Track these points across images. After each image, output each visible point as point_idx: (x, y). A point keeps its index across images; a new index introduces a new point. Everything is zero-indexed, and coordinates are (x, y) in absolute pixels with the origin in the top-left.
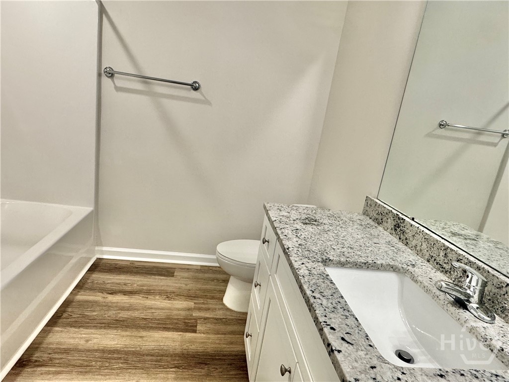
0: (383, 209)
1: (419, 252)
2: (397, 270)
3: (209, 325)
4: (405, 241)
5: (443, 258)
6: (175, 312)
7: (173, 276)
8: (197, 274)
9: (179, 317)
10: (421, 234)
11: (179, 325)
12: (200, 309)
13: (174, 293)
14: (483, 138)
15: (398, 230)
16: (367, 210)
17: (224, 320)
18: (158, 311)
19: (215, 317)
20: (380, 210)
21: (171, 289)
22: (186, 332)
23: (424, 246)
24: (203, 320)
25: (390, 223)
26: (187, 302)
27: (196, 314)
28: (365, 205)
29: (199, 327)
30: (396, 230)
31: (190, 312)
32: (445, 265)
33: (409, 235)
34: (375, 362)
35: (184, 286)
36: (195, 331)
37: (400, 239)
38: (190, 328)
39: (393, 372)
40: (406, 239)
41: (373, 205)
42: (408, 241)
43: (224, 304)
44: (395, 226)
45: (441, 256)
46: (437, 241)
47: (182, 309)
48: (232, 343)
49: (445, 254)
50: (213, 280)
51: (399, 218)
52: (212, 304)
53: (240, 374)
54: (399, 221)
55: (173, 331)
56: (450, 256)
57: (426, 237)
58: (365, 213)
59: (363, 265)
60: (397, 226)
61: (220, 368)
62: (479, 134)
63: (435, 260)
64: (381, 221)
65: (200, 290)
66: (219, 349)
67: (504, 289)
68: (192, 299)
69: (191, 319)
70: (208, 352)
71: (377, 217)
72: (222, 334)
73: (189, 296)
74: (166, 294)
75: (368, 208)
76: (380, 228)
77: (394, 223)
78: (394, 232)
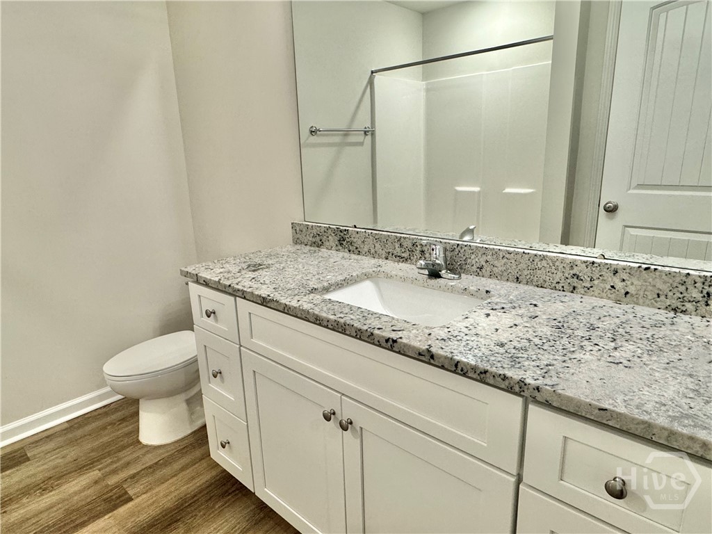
0: (318, 229)
1: (374, 255)
2: (370, 276)
3: (144, 481)
4: (356, 251)
5: (399, 249)
6: (76, 498)
7: (28, 459)
8: (70, 436)
9: (89, 500)
10: (371, 237)
11: (98, 508)
12: (115, 472)
13: (50, 478)
14: (352, 139)
15: (344, 243)
16: (298, 238)
17: (162, 461)
18: (44, 515)
19: (144, 467)
20: (315, 231)
21: (40, 477)
22: (116, 509)
23: (377, 245)
24: (129, 480)
25: (333, 240)
26: (85, 477)
27: (112, 481)
28: (293, 233)
29: (131, 492)
30: (341, 244)
31: (103, 484)
32: (403, 255)
33: (358, 242)
34: (428, 331)
35: (60, 461)
36: (130, 499)
37: (350, 251)
38: (118, 501)
39: (442, 331)
40: (357, 248)
41: (304, 230)
42: (359, 249)
43: (146, 446)
44: (339, 241)
45: (397, 248)
46: (389, 236)
47: (85, 488)
48: (193, 478)
49: (400, 244)
50: (104, 428)
51: (341, 231)
52: (126, 455)
53: (229, 500)
54: (342, 234)
55: (94, 521)
56: (405, 244)
57: (376, 237)
58: (297, 241)
59: (343, 282)
60: (341, 241)
61: (200, 511)
62: (346, 135)
63: (392, 254)
64: (320, 243)
65: (93, 450)
66: (182, 495)
67: (457, 250)
68: (90, 468)
69: (111, 490)
70: (167, 509)
71: (314, 240)
72: (171, 478)
73: (81, 468)
74: (38, 487)
75: (298, 236)
76: (324, 250)
77: (337, 238)
78: (340, 248)
